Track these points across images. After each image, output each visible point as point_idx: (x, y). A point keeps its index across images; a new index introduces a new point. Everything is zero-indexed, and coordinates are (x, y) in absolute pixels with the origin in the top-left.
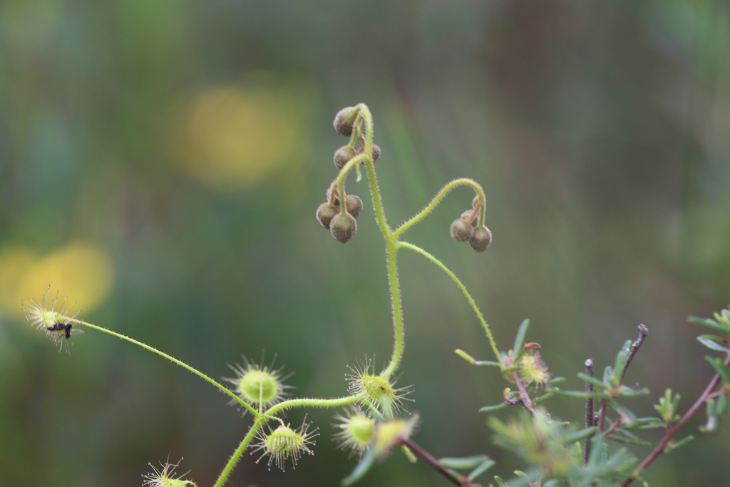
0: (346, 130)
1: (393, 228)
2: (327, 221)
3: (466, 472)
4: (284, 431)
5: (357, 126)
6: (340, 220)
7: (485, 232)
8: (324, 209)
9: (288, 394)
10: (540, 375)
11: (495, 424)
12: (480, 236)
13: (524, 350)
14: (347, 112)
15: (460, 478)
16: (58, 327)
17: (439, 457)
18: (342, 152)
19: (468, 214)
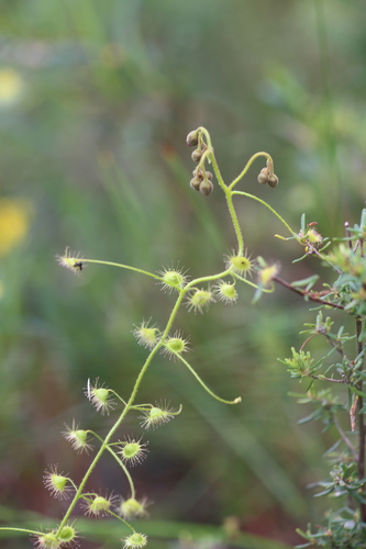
0: (195, 143)
1: (228, 185)
2: (197, 187)
3: (304, 287)
4: (199, 293)
5: (200, 138)
6: (205, 184)
7: (274, 178)
8: (194, 181)
9: (189, 280)
10: (317, 238)
11: (322, 256)
12: (273, 179)
13: (307, 229)
14: (192, 134)
15: (302, 291)
16: (76, 265)
17: (290, 282)
18: (195, 153)
19: (264, 170)
